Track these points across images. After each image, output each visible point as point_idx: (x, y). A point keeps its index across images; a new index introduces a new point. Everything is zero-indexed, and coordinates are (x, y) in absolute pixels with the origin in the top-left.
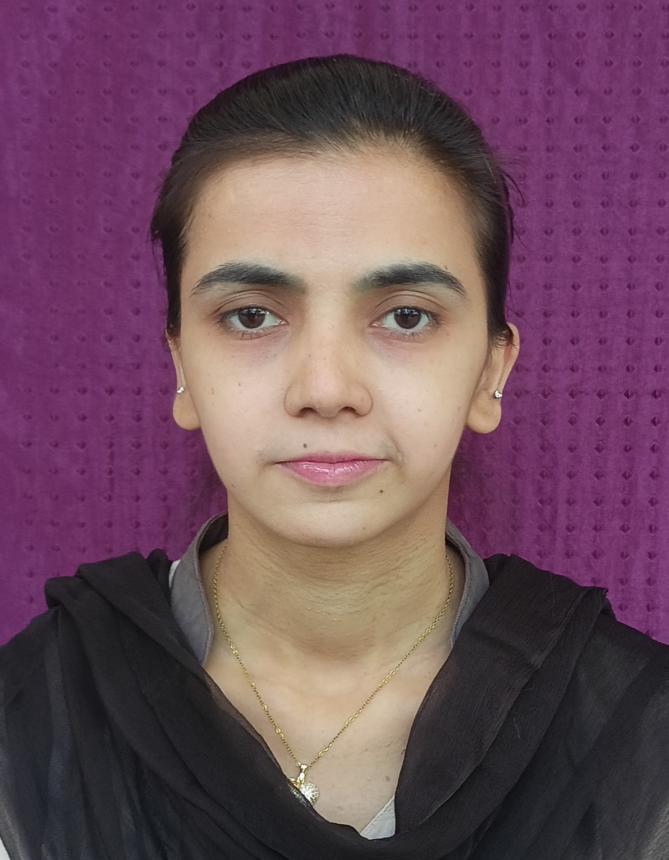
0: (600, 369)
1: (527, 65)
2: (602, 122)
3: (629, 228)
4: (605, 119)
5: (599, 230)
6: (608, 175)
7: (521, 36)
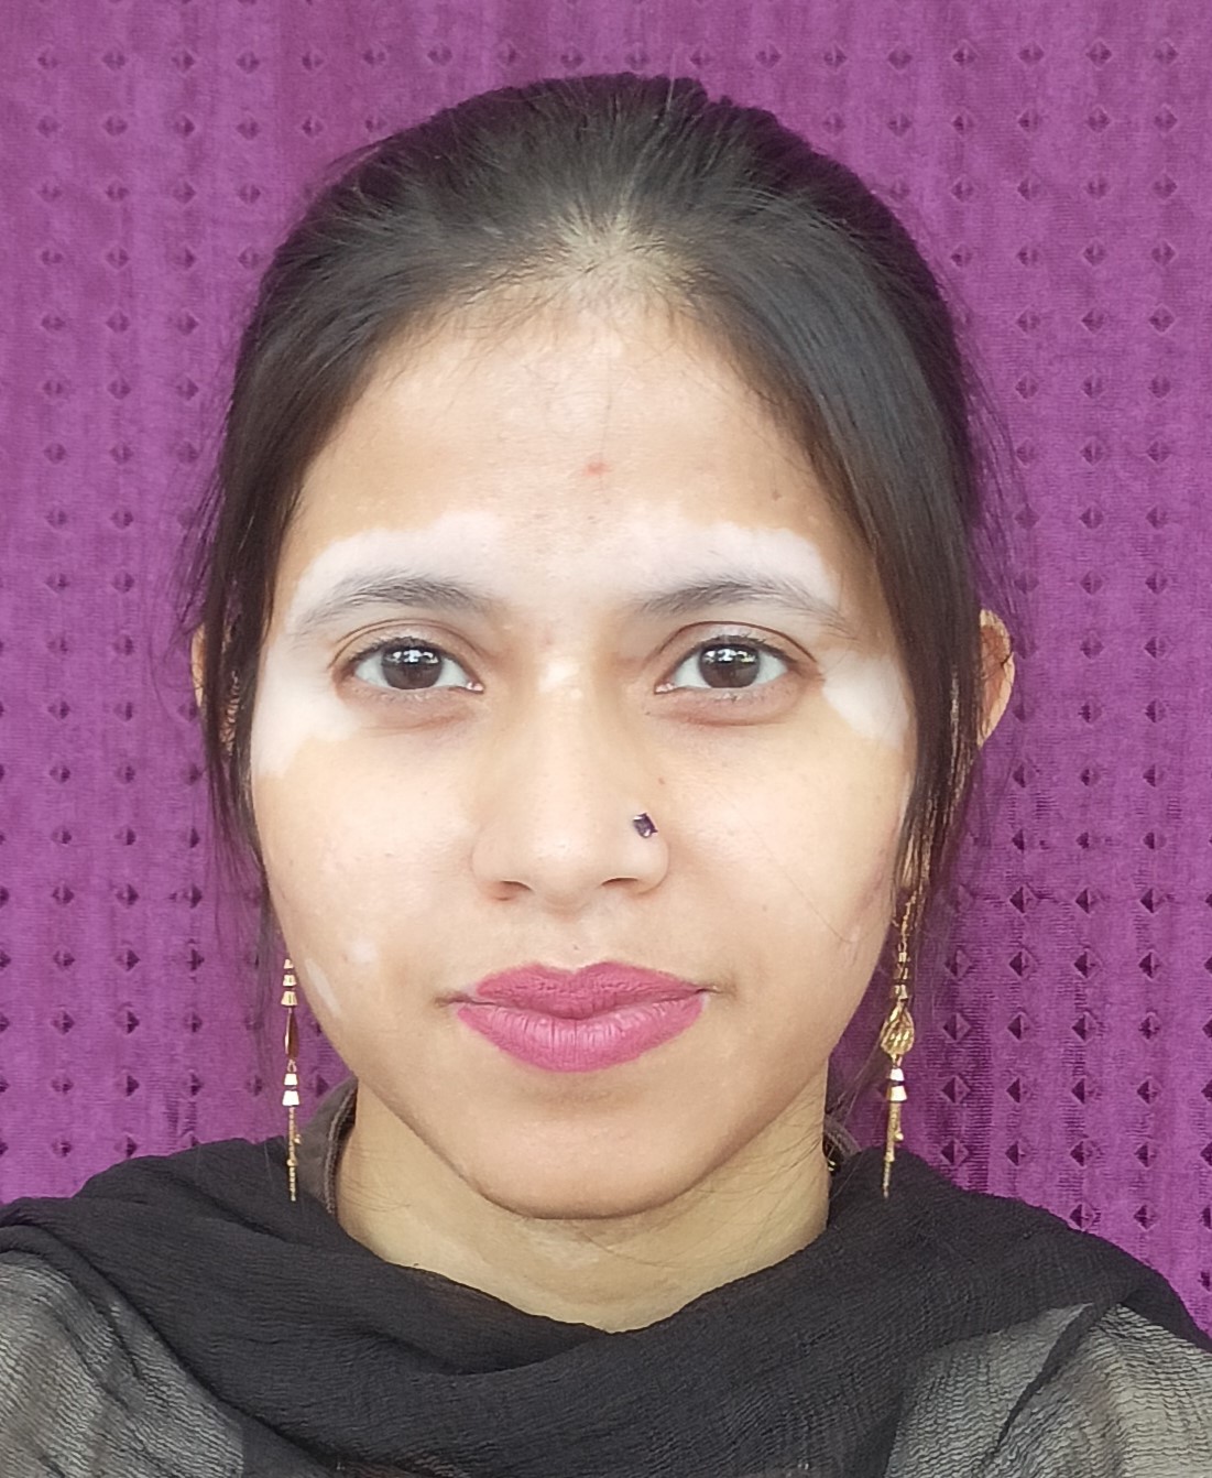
0: (1084, 842)
1: (906, 125)
2: (1084, 260)
3: (1150, 509)
4: (1089, 251)
5: (1080, 514)
6: (1099, 385)
7: (892, 58)
